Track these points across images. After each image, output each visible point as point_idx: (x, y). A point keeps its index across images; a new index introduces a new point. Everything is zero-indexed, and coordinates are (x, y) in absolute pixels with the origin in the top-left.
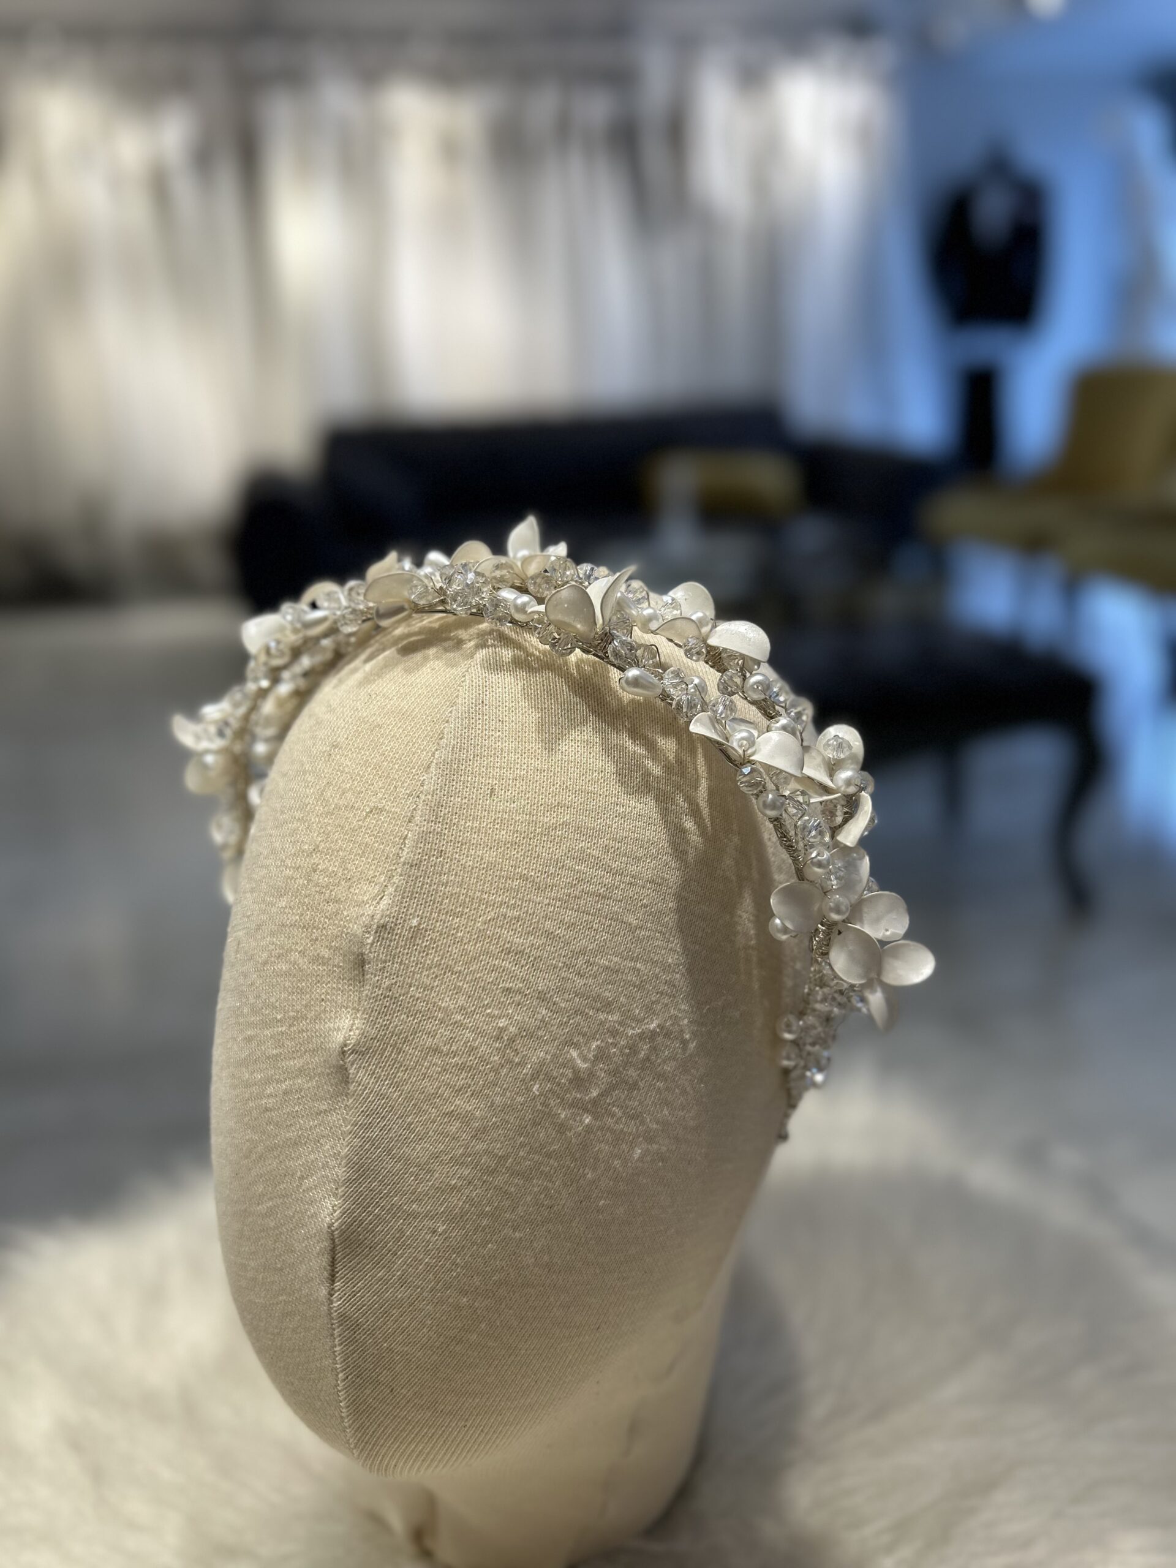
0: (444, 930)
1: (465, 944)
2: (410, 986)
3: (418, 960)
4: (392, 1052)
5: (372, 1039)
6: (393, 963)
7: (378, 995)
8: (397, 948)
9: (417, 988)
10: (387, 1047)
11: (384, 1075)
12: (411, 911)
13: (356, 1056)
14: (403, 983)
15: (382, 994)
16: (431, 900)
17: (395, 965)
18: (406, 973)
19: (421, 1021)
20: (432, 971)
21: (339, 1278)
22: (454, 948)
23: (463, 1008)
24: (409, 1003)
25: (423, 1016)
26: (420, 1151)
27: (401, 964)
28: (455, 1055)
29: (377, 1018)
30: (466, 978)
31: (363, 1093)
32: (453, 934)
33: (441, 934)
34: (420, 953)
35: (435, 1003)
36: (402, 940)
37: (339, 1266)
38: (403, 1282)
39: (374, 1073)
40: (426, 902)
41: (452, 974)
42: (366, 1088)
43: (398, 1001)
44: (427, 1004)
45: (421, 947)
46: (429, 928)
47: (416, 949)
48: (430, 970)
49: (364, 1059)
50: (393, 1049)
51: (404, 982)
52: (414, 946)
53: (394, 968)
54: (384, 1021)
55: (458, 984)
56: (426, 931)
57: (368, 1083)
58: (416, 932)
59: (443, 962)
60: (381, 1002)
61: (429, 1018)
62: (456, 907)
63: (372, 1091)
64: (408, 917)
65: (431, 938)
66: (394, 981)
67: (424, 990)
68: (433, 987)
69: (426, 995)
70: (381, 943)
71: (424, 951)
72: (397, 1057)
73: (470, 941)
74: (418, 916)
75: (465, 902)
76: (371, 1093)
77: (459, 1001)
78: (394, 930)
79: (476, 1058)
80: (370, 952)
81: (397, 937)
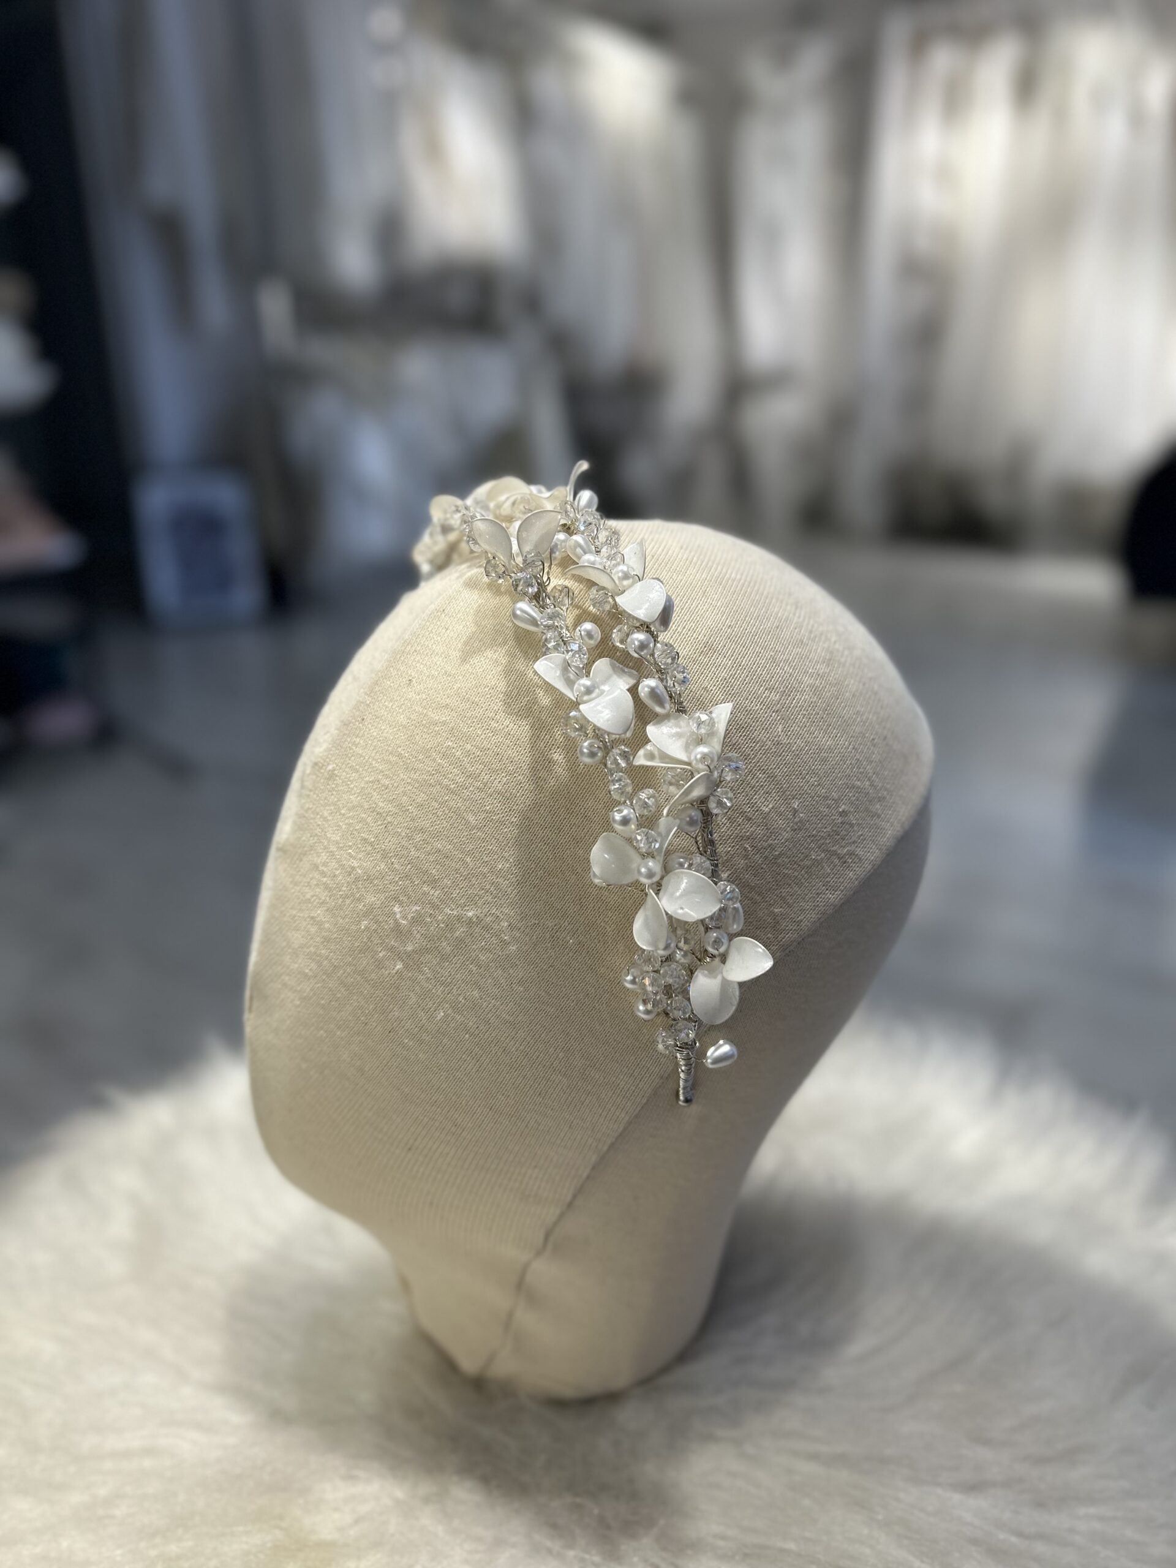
0: (345, 780)
1: (352, 794)
2: (317, 814)
3: (326, 797)
6: (314, 794)
8: (319, 783)
9: (320, 818)
10: (296, 854)
12: (333, 758)
16: (346, 754)
18: (318, 803)
19: (316, 842)
22: (346, 795)
23: (338, 842)
24: (314, 826)
25: (318, 839)
26: (295, 938)
27: (317, 795)
28: (325, 876)
30: (345, 820)
32: (348, 785)
33: (343, 782)
34: (329, 791)
35: (325, 832)
40: (343, 755)
41: (340, 814)
43: (309, 822)
44: (322, 831)
45: (330, 787)
46: (338, 774)
47: (327, 788)
48: (330, 807)
52: (327, 785)
54: (299, 834)
55: (340, 823)
56: (336, 776)
58: (331, 775)
59: (338, 803)
60: (301, 819)
61: (320, 842)
62: (357, 765)
64: (330, 763)
65: (337, 783)
66: (311, 807)
67: (323, 820)
68: (328, 820)
69: (323, 824)
72: (299, 864)
73: (355, 793)
74: (336, 763)
75: (362, 763)
77: (337, 836)
78: (321, 769)
79: (335, 884)
81: (321, 775)
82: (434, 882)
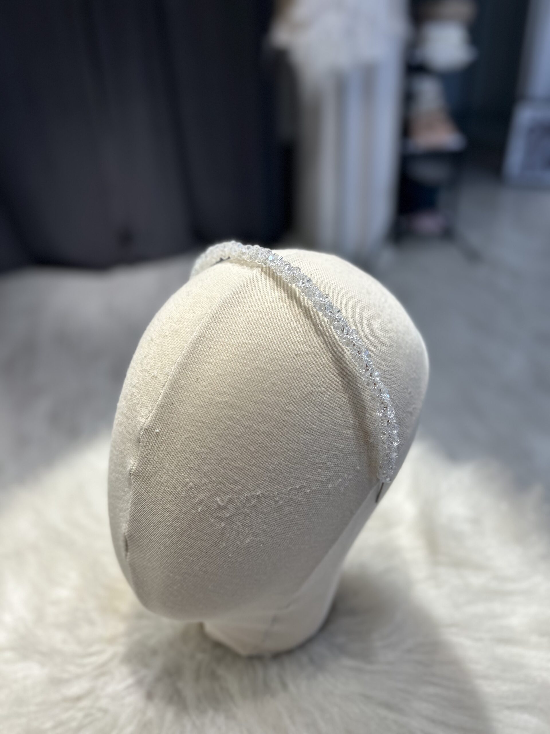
0: (169, 437)
3: (158, 446)
4: (147, 479)
5: (140, 472)
8: (151, 439)
9: (157, 457)
10: (145, 476)
11: (143, 487)
12: (158, 426)
13: (134, 476)
14: (152, 454)
18: (154, 450)
20: (163, 452)
21: (129, 551)
22: (172, 445)
23: (173, 470)
25: (158, 469)
27: (152, 446)
28: (169, 488)
29: (142, 465)
30: (175, 459)
32: (172, 440)
34: (159, 443)
35: (163, 465)
37: (128, 547)
39: (140, 485)
40: (164, 423)
43: (150, 460)
44: (160, 465)
46: (164, 434)
49: (137, 478)
52: (158, 440)
53: (149, 447)
54: (145, 466)
55: (172, 460)
57: (138, 488)
59: (167, 450)
60: (144, 459)
61: (161, 470)
62: (175, 429)
64: (156, 428)
65: (164, 439)
68: (163, 459)
69: (160, 461)
70: (146, 436)
73: (178, 444)
74: (160, 428)
75: (178, 427)
77: (172, 467)
78: (151, 432)
79: (176, 491)
80: (141, 438)
81: (152, 435)
82: (236, 482)
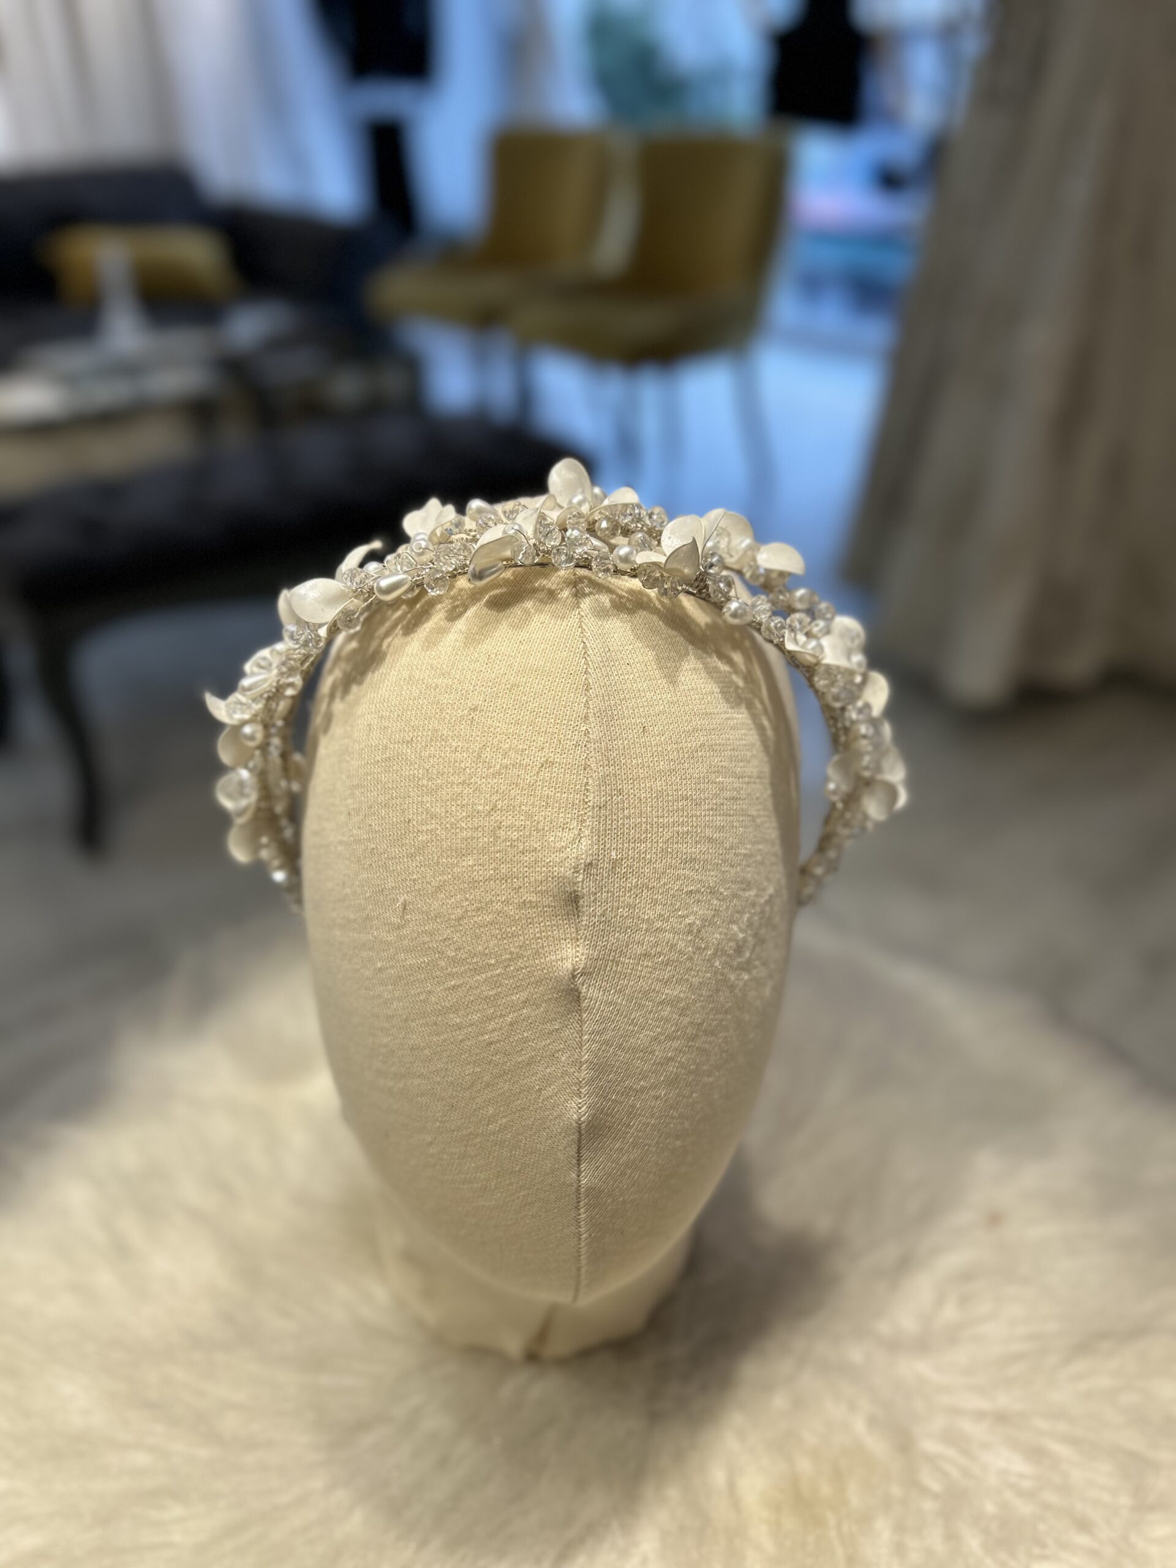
0: (636, 856)
1: (653, 863)
2: (618, 909)
3: (620, 886)
4: (612, 966)
5: (595, 960)
6: (602, 893)
7: (595, 923)
8: (602, 880)
9: (624, 909)
10: (608, 963)
11: (609, 986)
12: (608, 846)
13: (585, 977)
14: (612, 908)
15: (598, 921)
16: (621, 833)
17: (604, 894)
18: (613, 898)
19: (631, 935)
20: (632, 892)
21: (583, 1161)
22: (646, 868)
23: (660, 915)
24: (619, 922)
25: (631, 930)
26: (643, 1038)
27: (608, 893)
28: (660, 955)
29: (597, 942)
30: (659, 891)
31: (595, 1006)
32: (643, 858)
33: (634, 860)
34: (621, 879)
35: (639, 917)
36: (606, 872)
37: (583, 1151)
38: (634, 1145)
39: (601, 987)
40: (618, 836)
41: (648, 890)
42: (597, 1001)
43: (611, 923)
44: (633, 920)
45: (621, 874)
46: (624, 856)
47: (617, 877)
48: (631, 892)
49: (592, 977)
50: (613, 963)
51: (613, 906)
52: (615, 875)
53: (603, 897)
54: (602, 942)
55: (654, 897)
56: (622, 860)
57: (598, 997)
58: (615, 863)
59: (639, 882)
60: (598, 928)
61: (637, 931)
62: (641, 835)
63: (602, 1002)
64: (606, 852)
65: (627, 865)
66: (605, 907)
67: (629, 909)
68: (635, 905)
69: (631, 913)
70: (590, 879)
71: (624, 877)
72: (617, 969)
73: (656, 860)
74: (614, 849)
75: (647, 829)
76: (601, 1004)
77: (657, 911)
78: (598, 865)
79: (676, 953)
80: (583, 889)
81: (601, 870)
82: (749, 885)
